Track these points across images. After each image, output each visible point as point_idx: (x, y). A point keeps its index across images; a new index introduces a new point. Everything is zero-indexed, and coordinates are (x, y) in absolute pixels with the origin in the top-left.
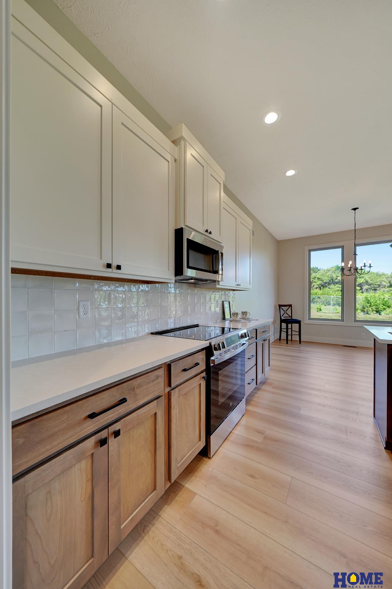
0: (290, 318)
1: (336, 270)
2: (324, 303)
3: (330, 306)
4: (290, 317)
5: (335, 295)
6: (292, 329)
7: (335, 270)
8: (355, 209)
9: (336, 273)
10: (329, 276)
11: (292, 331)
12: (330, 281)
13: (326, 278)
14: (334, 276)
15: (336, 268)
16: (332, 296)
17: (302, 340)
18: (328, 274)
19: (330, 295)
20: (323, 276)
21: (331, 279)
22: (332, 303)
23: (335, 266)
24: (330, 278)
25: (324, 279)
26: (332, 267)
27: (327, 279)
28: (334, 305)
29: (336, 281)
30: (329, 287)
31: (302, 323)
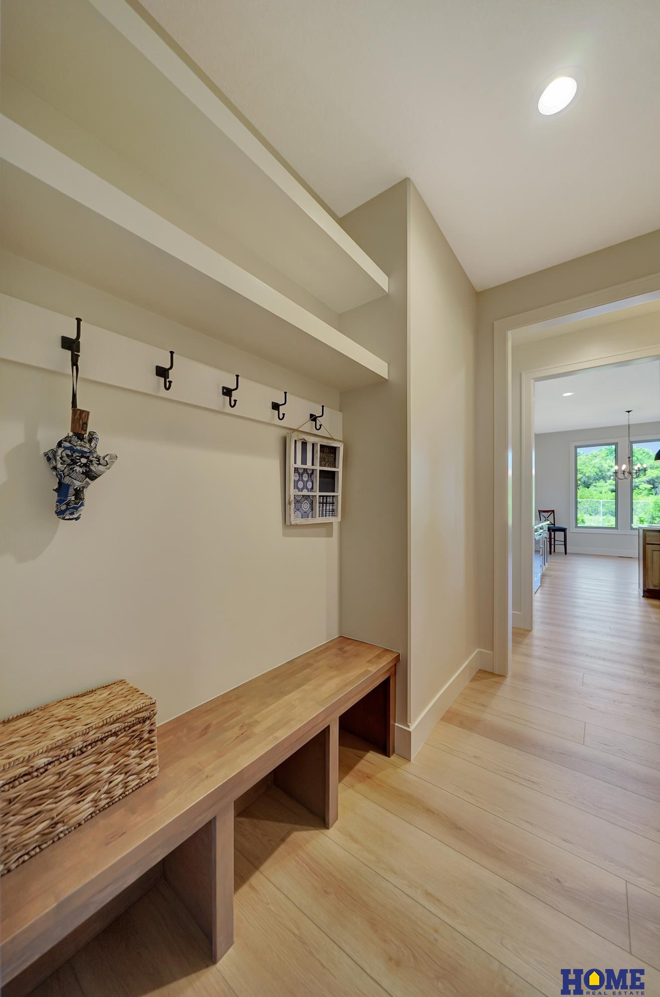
0: (553, 526)
2: (587, 511)
3: (598, 516)
4: (552, 524)
5: (606, 497)
6: (554, 538)
7: (607, 455)
8: (628, 411)
9: (608, 460)
10: (596, 466)
11: (555, 540)
13: (589, 469)
14: (605, 465)
16: (601, 500)
17: (568, 552)
18: (594, 462)
19: (597, 498)
20: (584, 465)
21: (599, 470)
22: (601, 510)
24: (598, 468)
25: (586, 471)
28: (605, 513)
29: (607, 474)
30: (595, 484)
31: (568, 531)
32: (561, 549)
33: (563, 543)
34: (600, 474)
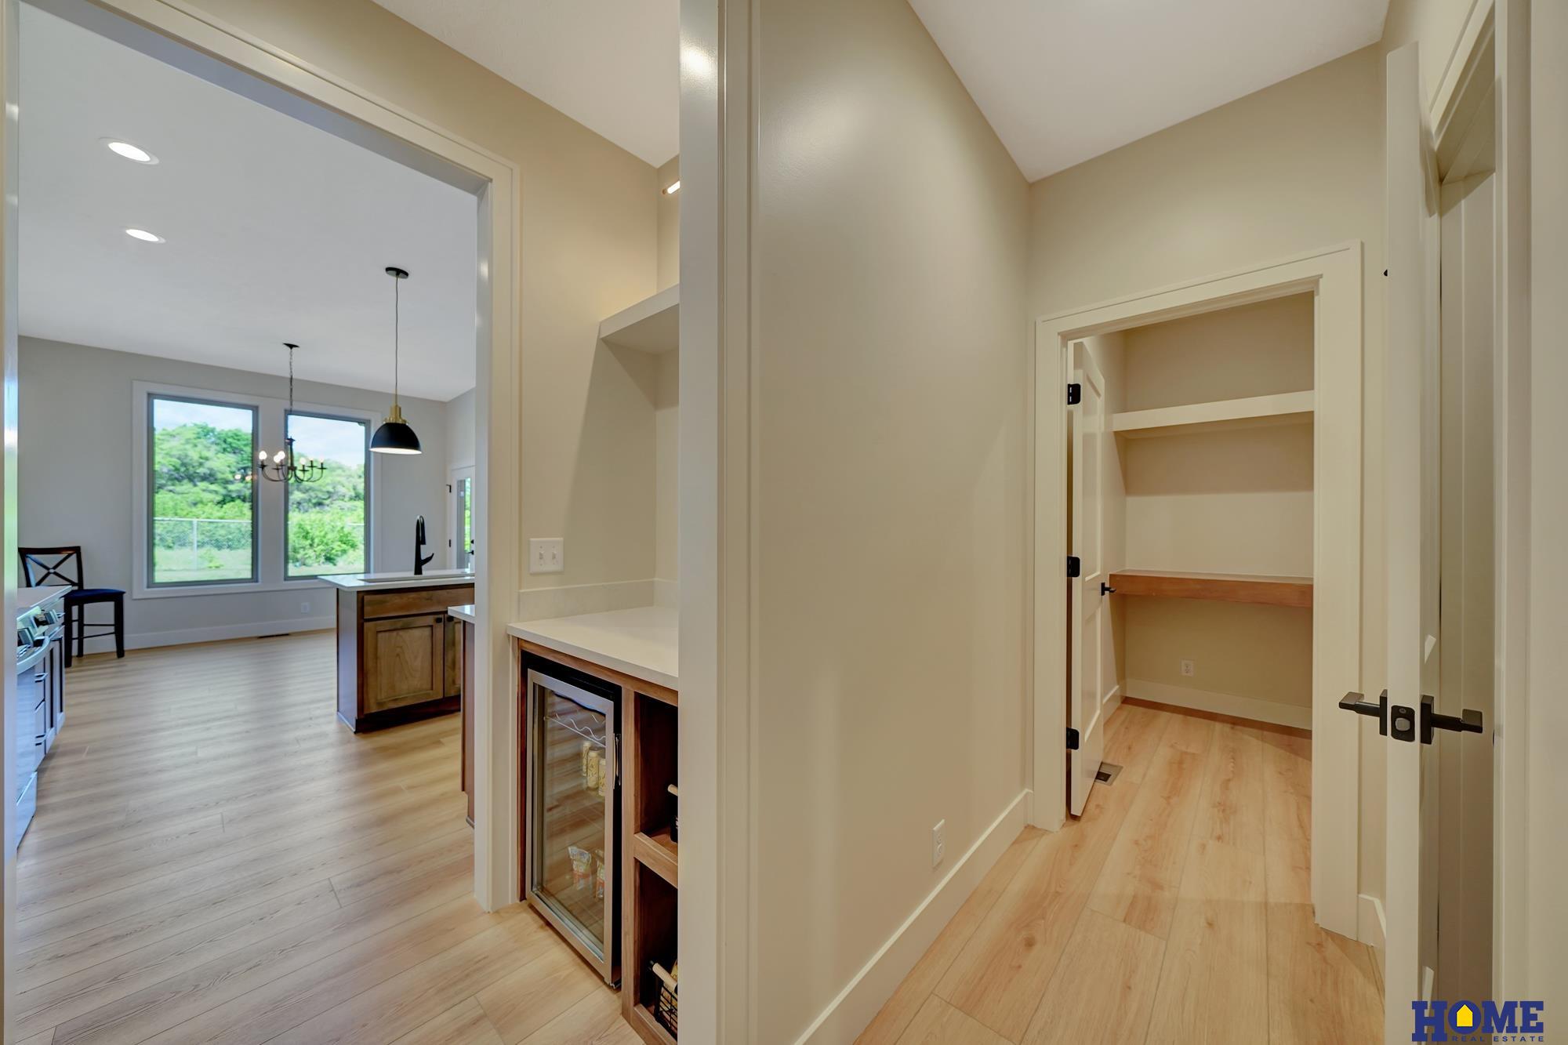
0: (78, 588)
1: (199, 438)
3: (186, 551)
4: (76, 584)
5: (204, 516)
7: (195, 436)
8: (291, 346)
9: (200, 447)
12: (177, 470)
14: (194, 455)
15: (200, 430)
16: (195, 520)
19: (185, 517)
21: (178, 461)
22: (195, 537)
23: (195, 425)
24: (179, 459)
26: (185, 426)
27: (163, 461)
28: (201, 545)
29: (201, 471)
30: (171, 488)
31: (126, 598)
32: (109, 644)
33: (112, 629)
34: (183, 469)
